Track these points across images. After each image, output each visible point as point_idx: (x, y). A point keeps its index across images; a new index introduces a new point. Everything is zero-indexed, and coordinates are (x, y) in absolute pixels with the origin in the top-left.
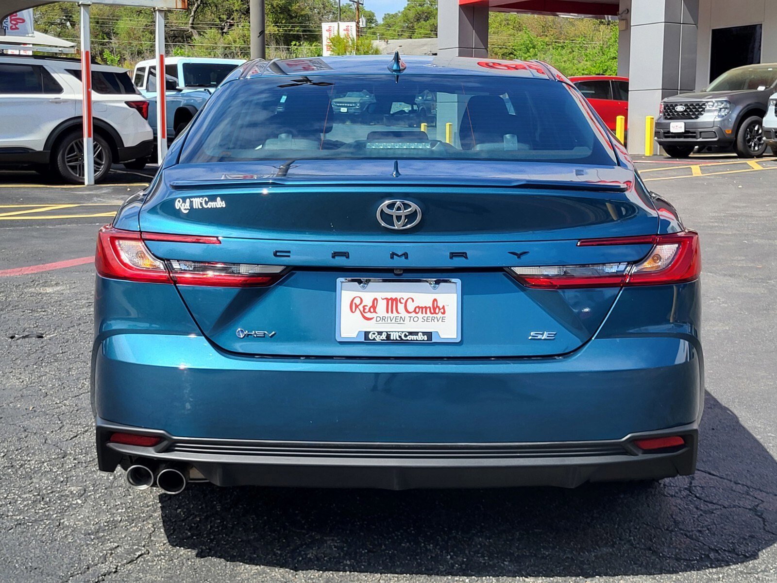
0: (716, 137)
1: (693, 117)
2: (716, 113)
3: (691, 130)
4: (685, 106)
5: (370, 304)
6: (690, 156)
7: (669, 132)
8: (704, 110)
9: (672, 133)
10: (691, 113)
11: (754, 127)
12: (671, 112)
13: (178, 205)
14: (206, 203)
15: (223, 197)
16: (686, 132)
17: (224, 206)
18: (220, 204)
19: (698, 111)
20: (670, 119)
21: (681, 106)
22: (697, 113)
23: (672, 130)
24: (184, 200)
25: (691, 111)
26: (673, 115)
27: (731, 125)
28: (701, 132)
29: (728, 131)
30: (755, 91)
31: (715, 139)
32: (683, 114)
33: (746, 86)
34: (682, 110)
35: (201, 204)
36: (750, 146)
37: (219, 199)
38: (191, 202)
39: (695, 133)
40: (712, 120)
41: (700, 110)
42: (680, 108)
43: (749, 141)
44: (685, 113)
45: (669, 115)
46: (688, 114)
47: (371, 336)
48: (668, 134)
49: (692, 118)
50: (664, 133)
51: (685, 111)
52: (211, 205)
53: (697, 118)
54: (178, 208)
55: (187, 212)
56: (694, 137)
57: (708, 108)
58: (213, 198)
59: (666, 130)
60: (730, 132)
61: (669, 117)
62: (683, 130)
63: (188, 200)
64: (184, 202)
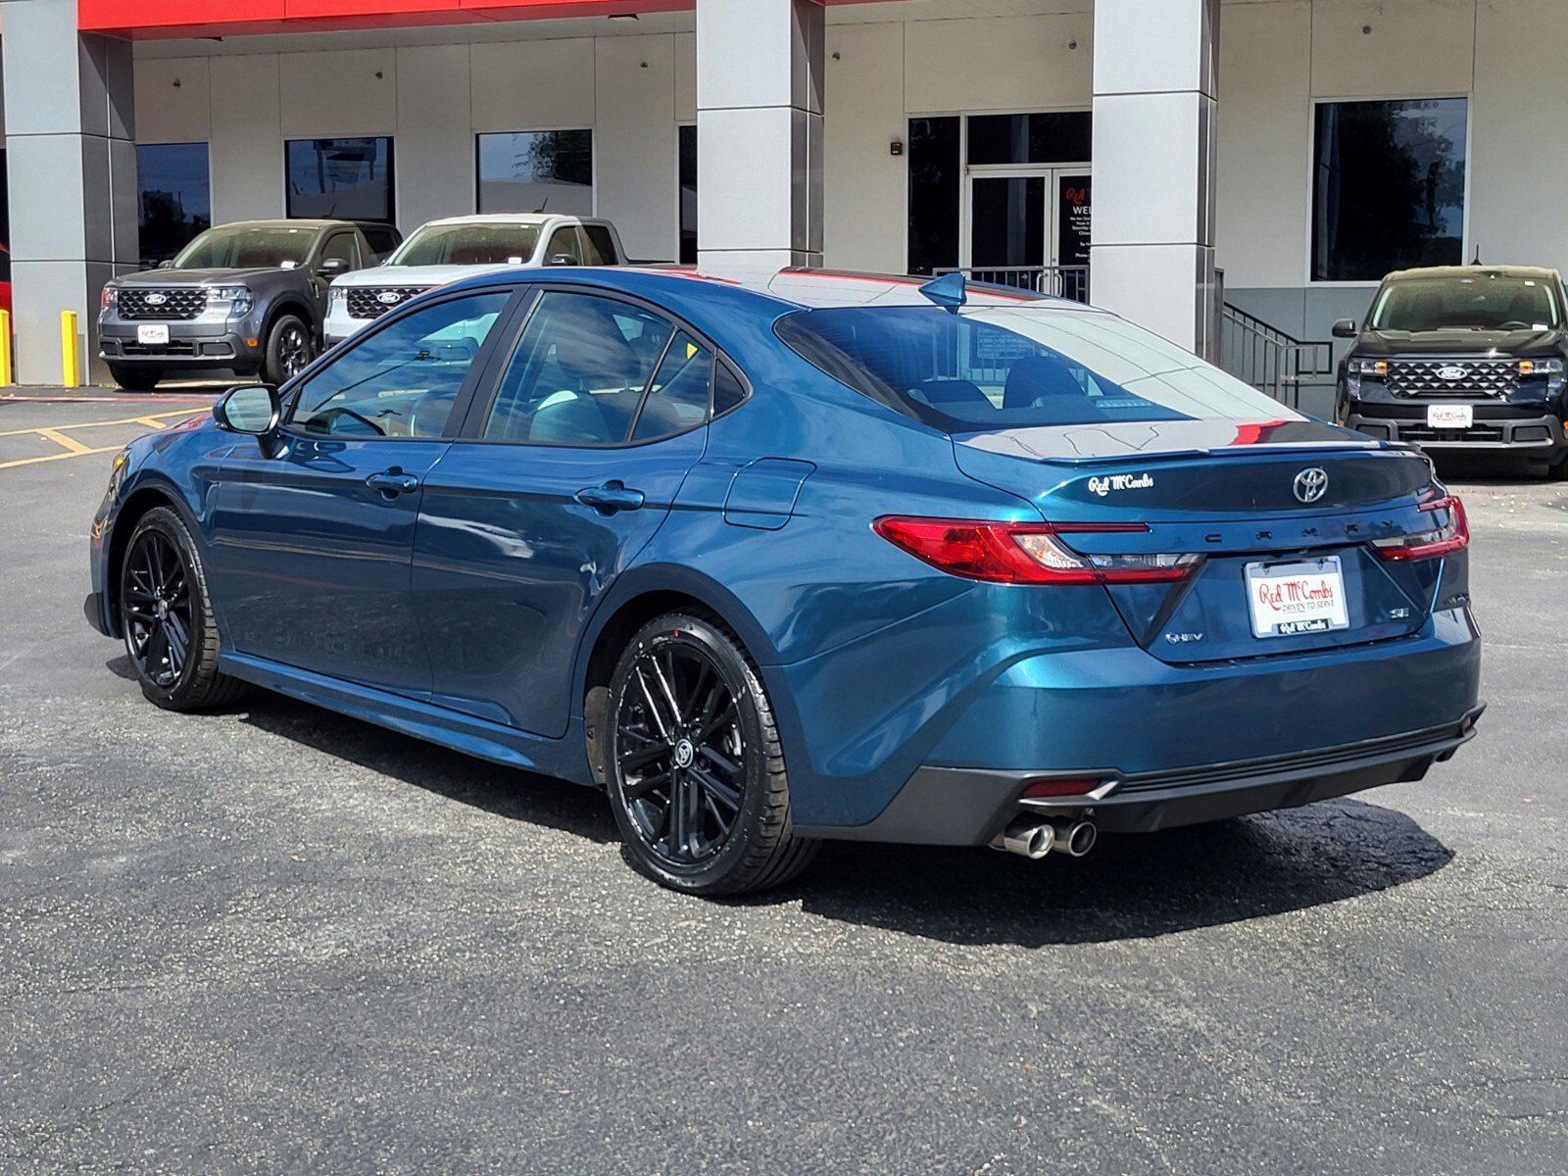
0: (232, 352)
1: (184, 315)
2: (228, 310)
3: (182, 340)
4: (165, 294)
5: (1275, 592)
6: (157, 386)
7: (135, 343)
8: (204, 303)
9: (143, 345)
10: (179, 309)
11: (290, 334)
12: (135, 305)
13: (1092, 486)
14: (1130, 482)
15: (1151, 474)
16: (173, 343)
17: (1151, 484)
18: (1146, 482)
19: (193, 305)
20: (134, 318)
21: (157, 296)
22: (191, 309)
23: (142, 339)
24: (1101, 479)
25: (179, 304)
26: (140, 310)
27: (256, 329)
28: (201, 344)
29: (252, 343)
30: (276, 270)
31: (232, 357)
32: (162, 310)
33: (234, 261)
34: (159, 302)
35: (1124, 484)
36: (286, 368)
37: (1145, 476)
38: (1111, 483)
39: (190, 345)
40: (222, 321)
41: (197, 303)
42: (154, 299)
43: (285, 359)
44: (167, 309)
45: (131, 311)
46: (173, 310)
47: (1283, 629)
48: (133, 346)
49: (183, 318)
50: (124, 345)
51: (167, 304)
52: (1136, 484)
53: (191, 317)
54: (1092, 490)
55: (1105, 494)
56: (190, 353)
57: (210, 300)
58: (1138, 476)
59: (128, 340)
60: (255, 344)
61: (131, 315)
62: (165, 339)
63: (1106, 480)
64: (1101, 481)
